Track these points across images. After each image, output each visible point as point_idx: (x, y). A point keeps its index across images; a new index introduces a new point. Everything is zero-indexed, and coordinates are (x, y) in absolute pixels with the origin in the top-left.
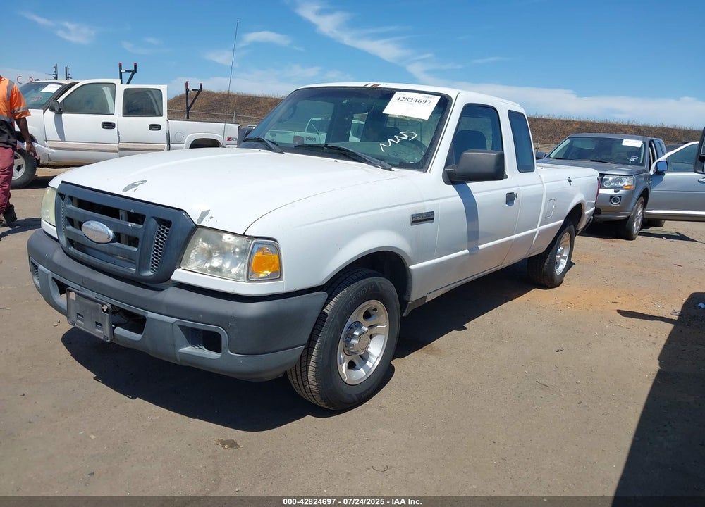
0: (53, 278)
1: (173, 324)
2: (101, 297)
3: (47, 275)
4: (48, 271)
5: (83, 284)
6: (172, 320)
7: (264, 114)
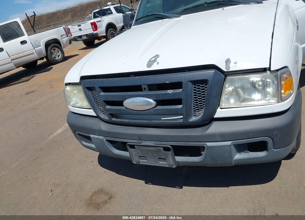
0: (107, 140)
1: (230, 145)
2: (159, 143)
3: (102, 139)
4: (101, 137)
5: (140, 138)
6: (229, 143)
7: (62, 19)
